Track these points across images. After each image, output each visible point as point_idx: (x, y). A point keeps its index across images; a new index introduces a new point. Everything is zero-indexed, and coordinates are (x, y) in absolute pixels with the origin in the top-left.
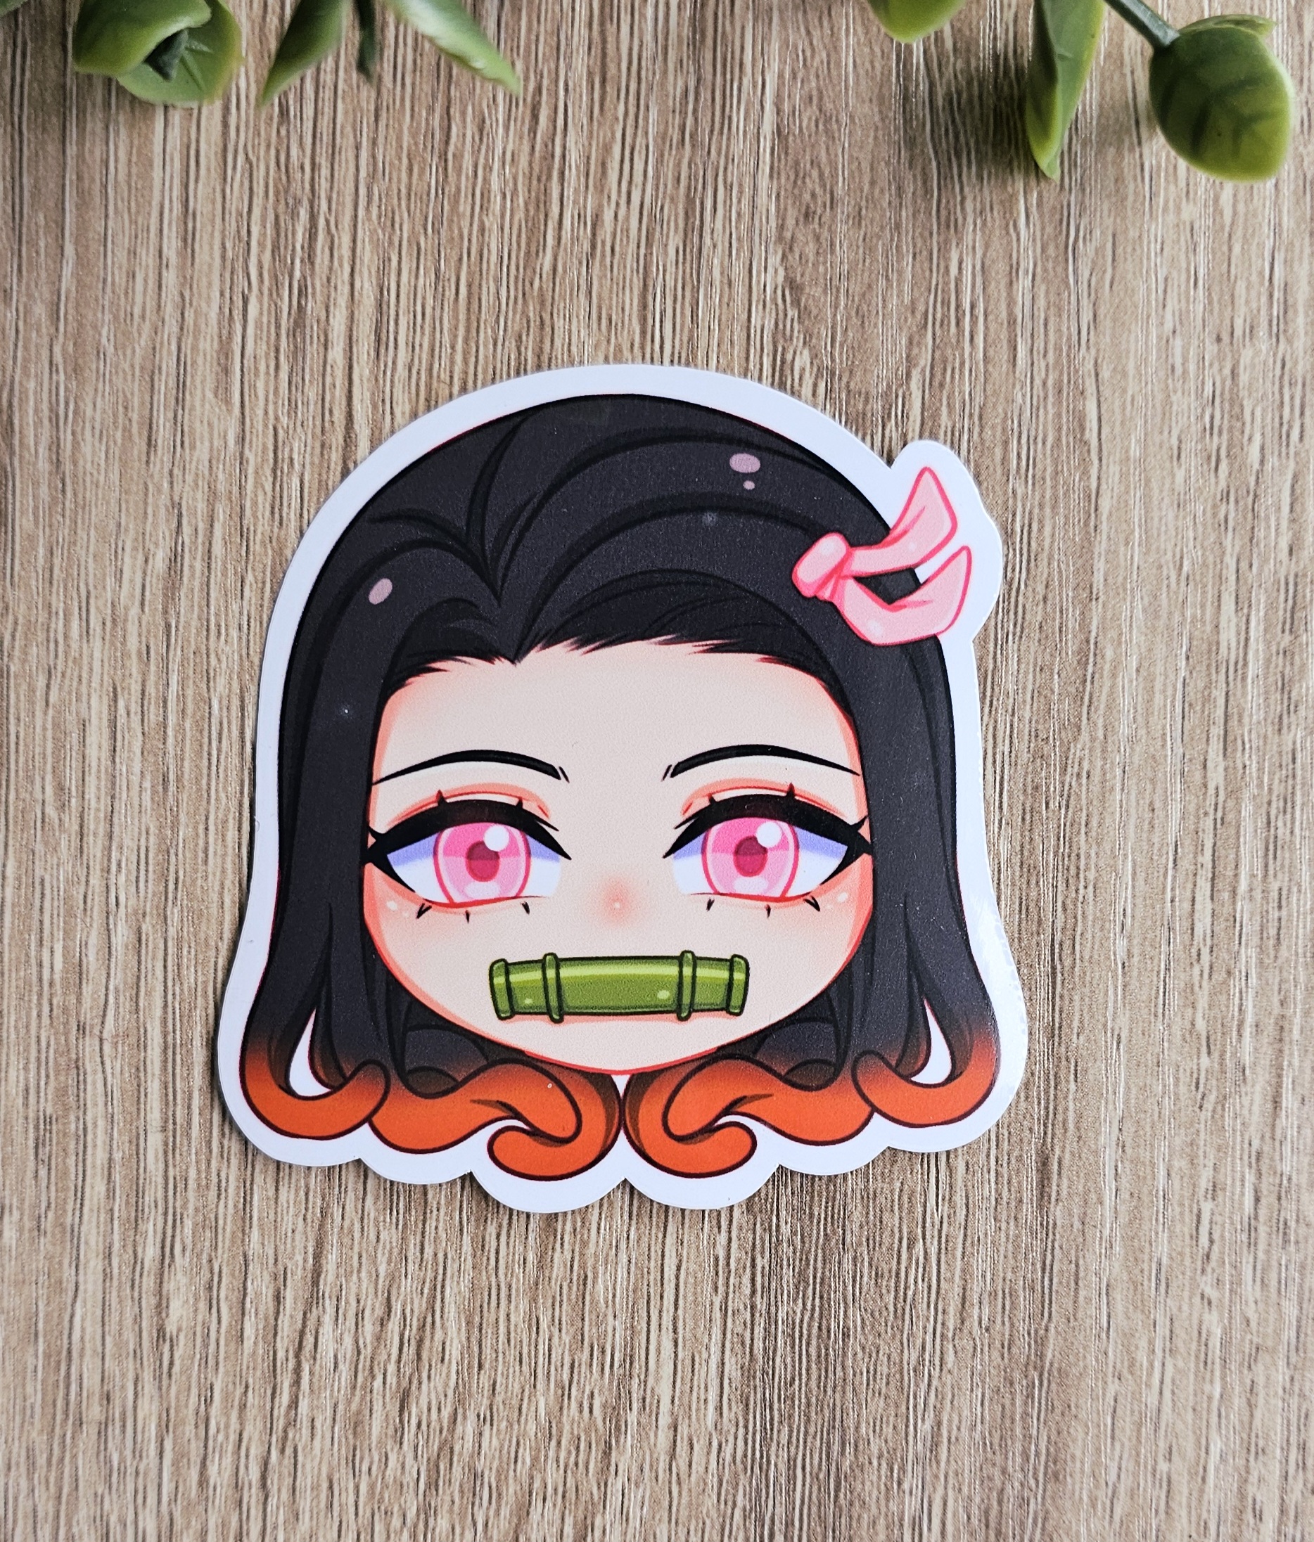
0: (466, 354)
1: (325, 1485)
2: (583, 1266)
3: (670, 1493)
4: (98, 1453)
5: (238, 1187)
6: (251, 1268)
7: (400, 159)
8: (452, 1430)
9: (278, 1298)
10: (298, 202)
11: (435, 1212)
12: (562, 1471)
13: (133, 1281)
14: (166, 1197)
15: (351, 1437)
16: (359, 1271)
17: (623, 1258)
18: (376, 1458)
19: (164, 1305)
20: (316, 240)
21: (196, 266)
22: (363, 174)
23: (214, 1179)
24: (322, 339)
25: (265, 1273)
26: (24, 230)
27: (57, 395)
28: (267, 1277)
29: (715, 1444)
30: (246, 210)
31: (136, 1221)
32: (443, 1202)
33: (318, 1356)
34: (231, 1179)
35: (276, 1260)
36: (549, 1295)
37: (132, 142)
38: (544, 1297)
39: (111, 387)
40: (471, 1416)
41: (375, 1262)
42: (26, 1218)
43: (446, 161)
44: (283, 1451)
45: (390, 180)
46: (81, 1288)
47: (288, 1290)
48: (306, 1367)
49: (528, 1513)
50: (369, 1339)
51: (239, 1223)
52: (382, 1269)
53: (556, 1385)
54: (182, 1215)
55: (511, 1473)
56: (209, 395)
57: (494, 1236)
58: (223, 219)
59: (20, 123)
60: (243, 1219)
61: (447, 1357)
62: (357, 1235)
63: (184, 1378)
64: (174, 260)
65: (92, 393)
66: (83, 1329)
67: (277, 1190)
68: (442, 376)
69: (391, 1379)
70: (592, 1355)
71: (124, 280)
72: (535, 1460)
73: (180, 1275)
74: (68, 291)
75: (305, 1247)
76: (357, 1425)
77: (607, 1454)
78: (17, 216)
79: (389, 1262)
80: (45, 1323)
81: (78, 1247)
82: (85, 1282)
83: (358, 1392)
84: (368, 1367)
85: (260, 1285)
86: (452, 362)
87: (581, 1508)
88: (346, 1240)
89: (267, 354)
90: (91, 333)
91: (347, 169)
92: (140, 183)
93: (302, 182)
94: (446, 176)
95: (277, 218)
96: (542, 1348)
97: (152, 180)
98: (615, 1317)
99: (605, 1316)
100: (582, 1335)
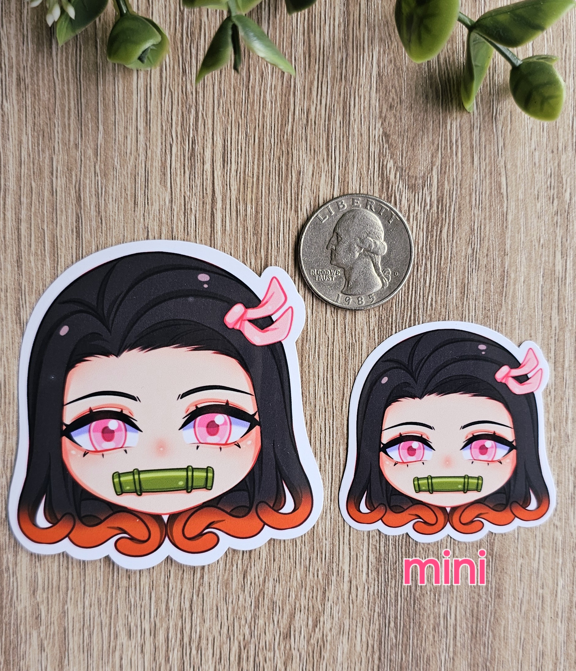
0: (258, 165)
1: (215, 608)
3: (349, 607)
4: (126, 599)
7: (230, 89)
8: (264, 586)
10: (191, 107)
12: (307, 600)
15: (224, 589)
18: (235, 597)
20: (198, 121)
21: (151, 133)
22: (216, 95)
24: (202, 161)
26: (83, 120)
27: (98, 185)
29: (366, 588)
30: (170, 110)
37: (124, 84)
39: (119, 181)
40: (271, 580)
43: (248, 89)
44: (198, 596)
45: (227, 97)
49: (294, 617)
53: (304, 567)
55: (287, 601)
56: (158, 184)
58: (161, 114)
59: (80, 78)
61: (261, 557)
64: (142, 131)
65: (111, 184)
68: (249, 174)
69: (240, 566)
70: (317, 555)
71: (123, 139)
72: (296, 596)
74: (101, 144)
76: (227, 585)
77: (324, 593)
78: (80, 115)
83: (227, 572)
84: (230, 562)
86: (253, 169)
87: (315, 614)
89: (180, 167)
90: (110, 160)
91: (210, 94)
92: (128, 101)
93: (192, 99)
94: (249, 95)
95: (182, 113)
96: (298, 553)
97: (133, 99)
98: (326, 539)
99: (322, 539)
100: (313, 547)
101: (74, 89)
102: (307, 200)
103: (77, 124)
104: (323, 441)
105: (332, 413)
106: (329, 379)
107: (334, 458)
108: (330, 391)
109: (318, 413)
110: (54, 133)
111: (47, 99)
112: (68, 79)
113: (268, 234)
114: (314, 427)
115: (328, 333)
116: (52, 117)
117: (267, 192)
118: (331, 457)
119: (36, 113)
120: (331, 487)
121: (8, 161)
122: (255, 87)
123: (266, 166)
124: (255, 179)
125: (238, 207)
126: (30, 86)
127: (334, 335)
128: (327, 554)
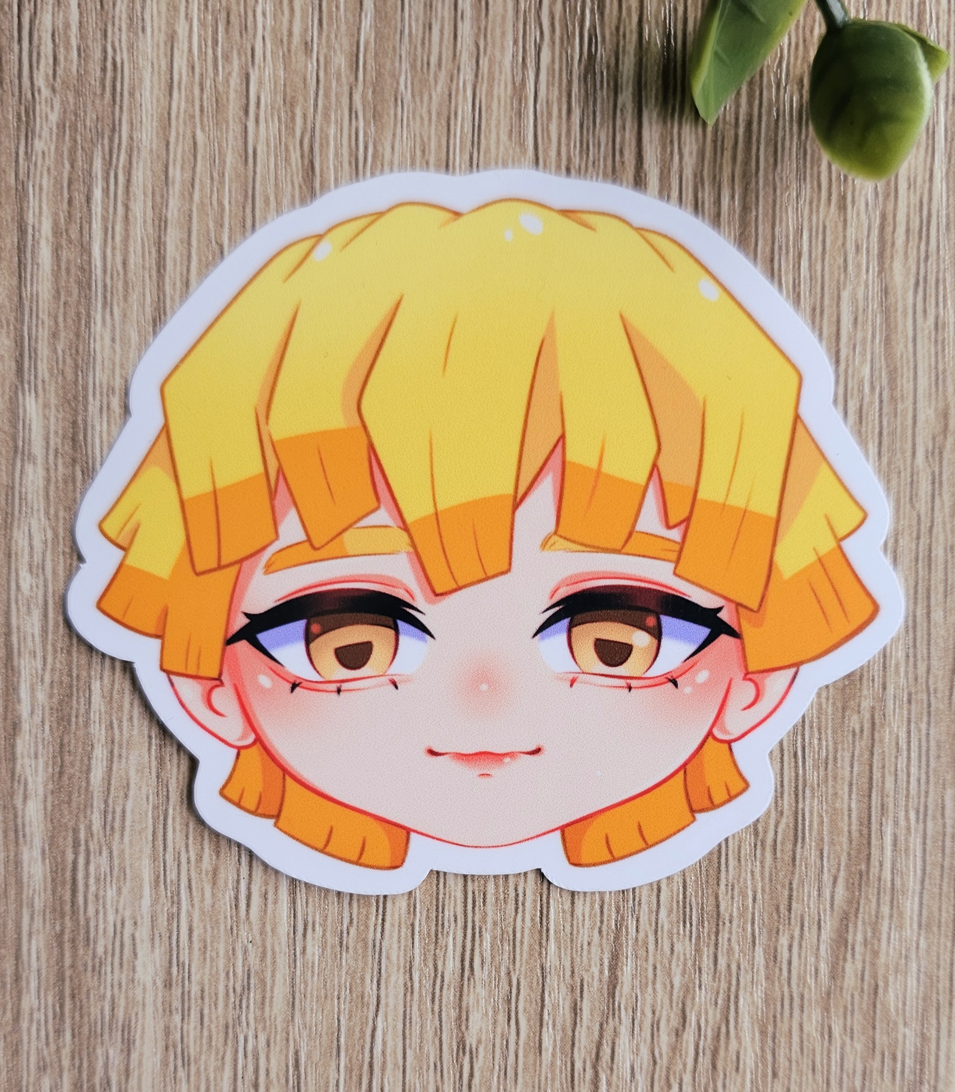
2: (875, 977)
5: (535, 901)
6: (548, 980)
9: (575, 1010)
11: (727, 924)
13: (433, 994)
16: (654, 983)
17: (914, 966)
19: (464, 1017)
21: (490, 17)
23: (512, 894)
24: (612, 84)
25: (562, 985)
27: (357, 140)
28: (563, 989)
31: (437, 935)
32: (735, 914)
33: (615, 1067)
34: (529, 892)
35: (573, 972)
36: (842, 1003)
38: (837, 1006)
39: (409, 132)
41: (669, 974)
42: (328, 934)
46: (383, 1002)
47: (585, 1001)
48: (603, 1078)
50: (665, 1049)
51: (537, 936)
52: (677, 981)
54: (480, 928)
56: (504, 137)
57: (786, 947)
60: (540, 932)
61: (741, 1066)
62: (651, 947)
64: (468, 13)
65: (390, 137)
66: (384, 1043)
67: (573, 903)
68: (728, 118)
70: (883, 1062)
71: (421, 32)
73: (479, 989)
74: (367, 43)
75: (601, 959)
79: (684, 973)
80: (347, 1037)
81: (380, 962)
82: (387, 996)
84: (663, 1076)
85: (558, 998)
88: (642, 953)
89: (560, 99)
90: (389, 81)
96: (835, 1057)
98: (905, 1024)
99: (896, 1023)
100: (874, 1043)
104: (902, 776)
105: (925, 705)
106: (919, 620)
107: (929, 818)
108: (922, 650)
109: (890, 704)
110: (254, 16)
113: (772, 260)
114: (882, 741)
115: (917, 506)
117: (771, 160)
118: (923, 816)
120: (921, 893)
121: (141, 80)
124: (741, 130)
125: (700, 195)
127: (933, 509)
128: (907, 1061)
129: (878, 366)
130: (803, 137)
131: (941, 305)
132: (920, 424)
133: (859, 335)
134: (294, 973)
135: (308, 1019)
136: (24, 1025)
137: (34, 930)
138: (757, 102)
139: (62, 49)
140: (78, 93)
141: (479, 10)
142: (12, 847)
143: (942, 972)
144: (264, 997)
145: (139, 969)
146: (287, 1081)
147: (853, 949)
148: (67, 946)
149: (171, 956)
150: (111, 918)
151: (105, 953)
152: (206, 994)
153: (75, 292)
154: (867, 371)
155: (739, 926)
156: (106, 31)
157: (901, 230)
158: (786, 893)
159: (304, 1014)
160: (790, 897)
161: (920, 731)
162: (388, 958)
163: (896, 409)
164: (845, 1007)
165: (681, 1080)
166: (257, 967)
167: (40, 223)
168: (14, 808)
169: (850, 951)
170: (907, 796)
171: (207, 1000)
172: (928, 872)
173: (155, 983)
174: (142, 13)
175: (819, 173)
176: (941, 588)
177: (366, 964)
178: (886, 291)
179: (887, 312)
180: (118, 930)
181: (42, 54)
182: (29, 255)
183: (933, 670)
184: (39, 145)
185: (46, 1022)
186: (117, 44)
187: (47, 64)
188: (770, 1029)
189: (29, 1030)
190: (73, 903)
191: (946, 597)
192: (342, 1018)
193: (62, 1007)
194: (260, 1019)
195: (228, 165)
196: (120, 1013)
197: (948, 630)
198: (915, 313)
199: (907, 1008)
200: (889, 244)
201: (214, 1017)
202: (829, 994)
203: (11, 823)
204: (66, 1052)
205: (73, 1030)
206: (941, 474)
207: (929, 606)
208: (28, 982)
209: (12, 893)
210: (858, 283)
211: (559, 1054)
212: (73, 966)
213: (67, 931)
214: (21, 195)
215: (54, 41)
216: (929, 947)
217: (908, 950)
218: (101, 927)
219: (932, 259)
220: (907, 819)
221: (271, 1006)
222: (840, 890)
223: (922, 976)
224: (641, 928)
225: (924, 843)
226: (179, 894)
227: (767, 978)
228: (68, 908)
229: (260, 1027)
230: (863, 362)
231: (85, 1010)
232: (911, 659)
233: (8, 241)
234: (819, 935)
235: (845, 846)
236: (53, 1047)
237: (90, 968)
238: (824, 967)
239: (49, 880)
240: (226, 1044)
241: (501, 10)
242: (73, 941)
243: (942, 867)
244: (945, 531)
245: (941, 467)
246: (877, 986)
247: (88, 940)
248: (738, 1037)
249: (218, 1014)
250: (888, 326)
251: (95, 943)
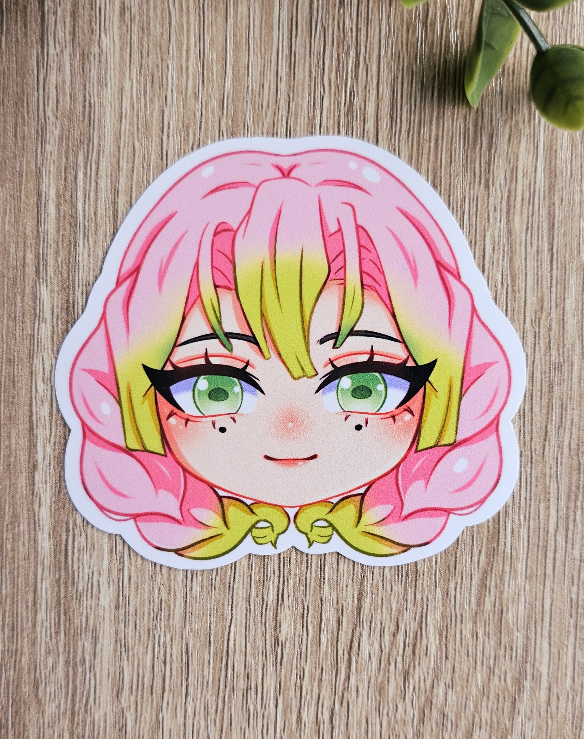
0: (437, 126)
1: (364, 722)
2: (501, 605)
3: (547, 723)
4: (243, 705)
5: (317, 563)
6: (324, 606)
7: (402, 26)
8: (432, 692)
9: (339, 622)
10: (349, 48)
11: (422, 576)
12: (489, 713)
13: (262, 613)
14: (279, 568)
15: (378, 696)
16: (382, 608)
18: (391, 707)
19: (278, 626)
20: (359, 67)
21: (296, 81)
22: (383, 33)
24: (362, 118)
25: (332, 609)
26: (206, 62)
28: (333, 611)
29: (571, 697)
30: (322, 52)
31: (264, 581)
32: (426, 570)
33: (360, 653)
35: (338, 602)
36: (483, 619)
37: (262, 17)
38: (480, 621)
40: (442, 684)
41: (390, 603)
42: (205, 580)
43: (426, 27)
44: (341, 704)
45: (397, 36)
46: (234, 617)
47: (344, 617)
48: (354, 659)
49: (472, 735)
50: (387, 643)
51: (318, 582)
52: (394, 607)
53: (487, 667)
54: (287, 578)
55: (463, 714)
57: (453, 589)
58: (310, 56)
59: (203, 7)
60: (320, 580)
61: (429, 653)
62: (380, 588)
63: (289, 665)
64: (284, 78)
66: (235, 640)
67: (338, 564)
68: (425, 137)
69: (399, 665)
70: (505, 651)
71: (258, 88)
72: (476, 707)
73: (286, 610)
74: (228, 94)
75: (353, 595)
76: (381, 690)
77: (514, 704)
78: (202, 55)
79: (398, 602)
80: (215, 636)
81: (233, 595)
82: (236, 614)
83: (381, 672)
84: (386, 658)
85: (330, 615)
86: (430, 130)
87: (500, 732)
88: (375, 591)
89: (334, 126)
90: (240, 115)
91: (375, 31)
92: (266, 38)
93: (352, 36)
94: (426, 35)
95: (338, 55)
96: (480, 648)
97: (273, 36)
98: (518, 630)
99: (513, 630)
100: (501, 641)
101: (195, 22)
102: (502, 172)
103: (197, 67)
105: (530, 458)
106: (526, 411)
107: (531, 519)
108: (528, 428)
110: (167, 78)
111: (159, 34)
112: (188, 8)
116: (165, 57)
117: (449, 160)
118: (528, 518)
119: (144, 52)
120: (527, 560)
121: (105, 113)
122: (435, 24)
123: (448, 127)
124: (432, 144)
126: (137, 17)
127: (535, 352)
128: (519, 650)
129: (505, 273)
130: (466, 148)
131: (540, 240)
132: (528, 305)
133: (496, 256)
134: (186, 601)
135: (193, 626)
136: (38, 629)
137: (44, 577)
138: (441, 128)
139: (61, 95)
140: (70, 120)
141: (290, 77)
142: (32, 532)
143: (538, 603)
144: (169, 614)
145: (102, 598)
146: (182, 660)
147: (490, 589)
148: (62, 586)
149: (119, 591)
150: (86, 571)
151: (83, 590)
152: (138, 612)
153: (68, 229)
154: (500, 276)
155: (428, 577)
156: (85, 86)
157: (519, 199)
158: (454, 559)
159: (191, 624)
160: (456, 561)
161: (526, 472)
162: (237, 593)
163: (515, 297)
164: (485, 621)
165: (396, 660)
166: (166, 598)
167: (49, 191)
168: (34, 511)
169: (488, 591)
170: (519, 507)
171: (138, 615)
172: (530, 548)
173: (110, 606)
174: (105, 76)
175: (475, 168)
176: (539, 394)
177: (225, 596)
178: (510, 233)
179: (510, 244)
180: (90, 578)
181: (50, 98)
182: (43, 208)
183: (534, 439)
184: (48, 148)
185: (50, 627)
186: (91, 93)
187: (53, 103)
188: (444, 633)
189: (41, 632)
190: (66, 562)
191: (541, 399)
192: (212, 626)
193: (59, 619)
194: (168, 626)
195: (152, 160)
196: (91, 623)
197: (542, 417)
198: (526, 244)
199: (519, 622)
200: (512, 206)
201: (142, 625)
202: (476, 614)
203: (32, 519)
204: (61, 644)
205: (65, 632)
206: (539, 332)
207: (532, 404)
208: (41, 606)
209: (32, 557)
210: (495, 228)
211: (330, 646)
212: (65, 597)
213: (62, 578)
214: (39, 175)
215: (57, 90)
216: (531, 589)
217: (519, 590)
218: (81, 576)
219: (536, 215)
220: (520, 520)
221: (173, 619)
222: (483, 558)
223: (527, 605)
224: (375, 577)
225: (529, 533)
226: (123, 558)
227: (443, 605)
228: (63, 565)
229: (167, 630)
230: (497, 271)
231: (72, 621)
232: (522, 433)
233: (31, 200)
234: (471, 582)
235: (485, 534)
236: (54, 641)
237: (74, 598)
238: (474, 600)
239: (53, 550)
240: (148, 640)
241: (302, 77)
242: (66, 583)
243: (538, 545)
244: (541, 363)
245: (539, 328)
246: (502, 610)
247: (74, 583)
248: (427, 637)
249: (144, 624)
250: (511, 251)
251: (77, 584)
